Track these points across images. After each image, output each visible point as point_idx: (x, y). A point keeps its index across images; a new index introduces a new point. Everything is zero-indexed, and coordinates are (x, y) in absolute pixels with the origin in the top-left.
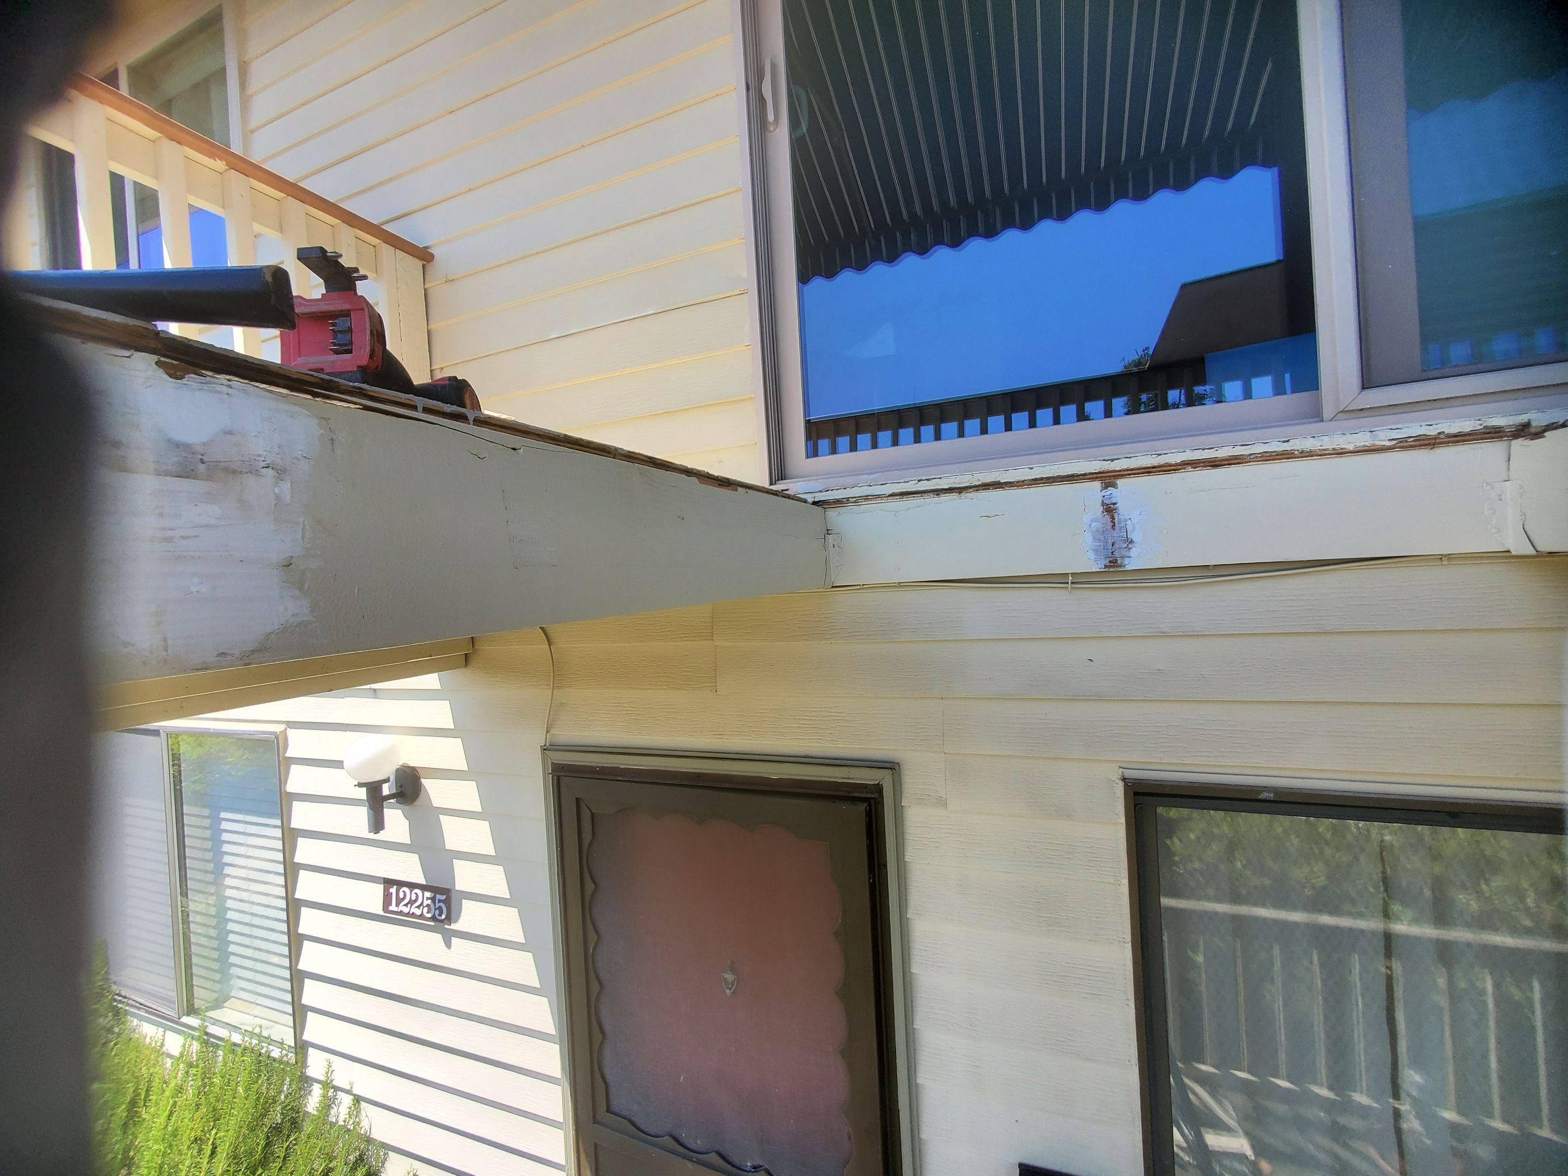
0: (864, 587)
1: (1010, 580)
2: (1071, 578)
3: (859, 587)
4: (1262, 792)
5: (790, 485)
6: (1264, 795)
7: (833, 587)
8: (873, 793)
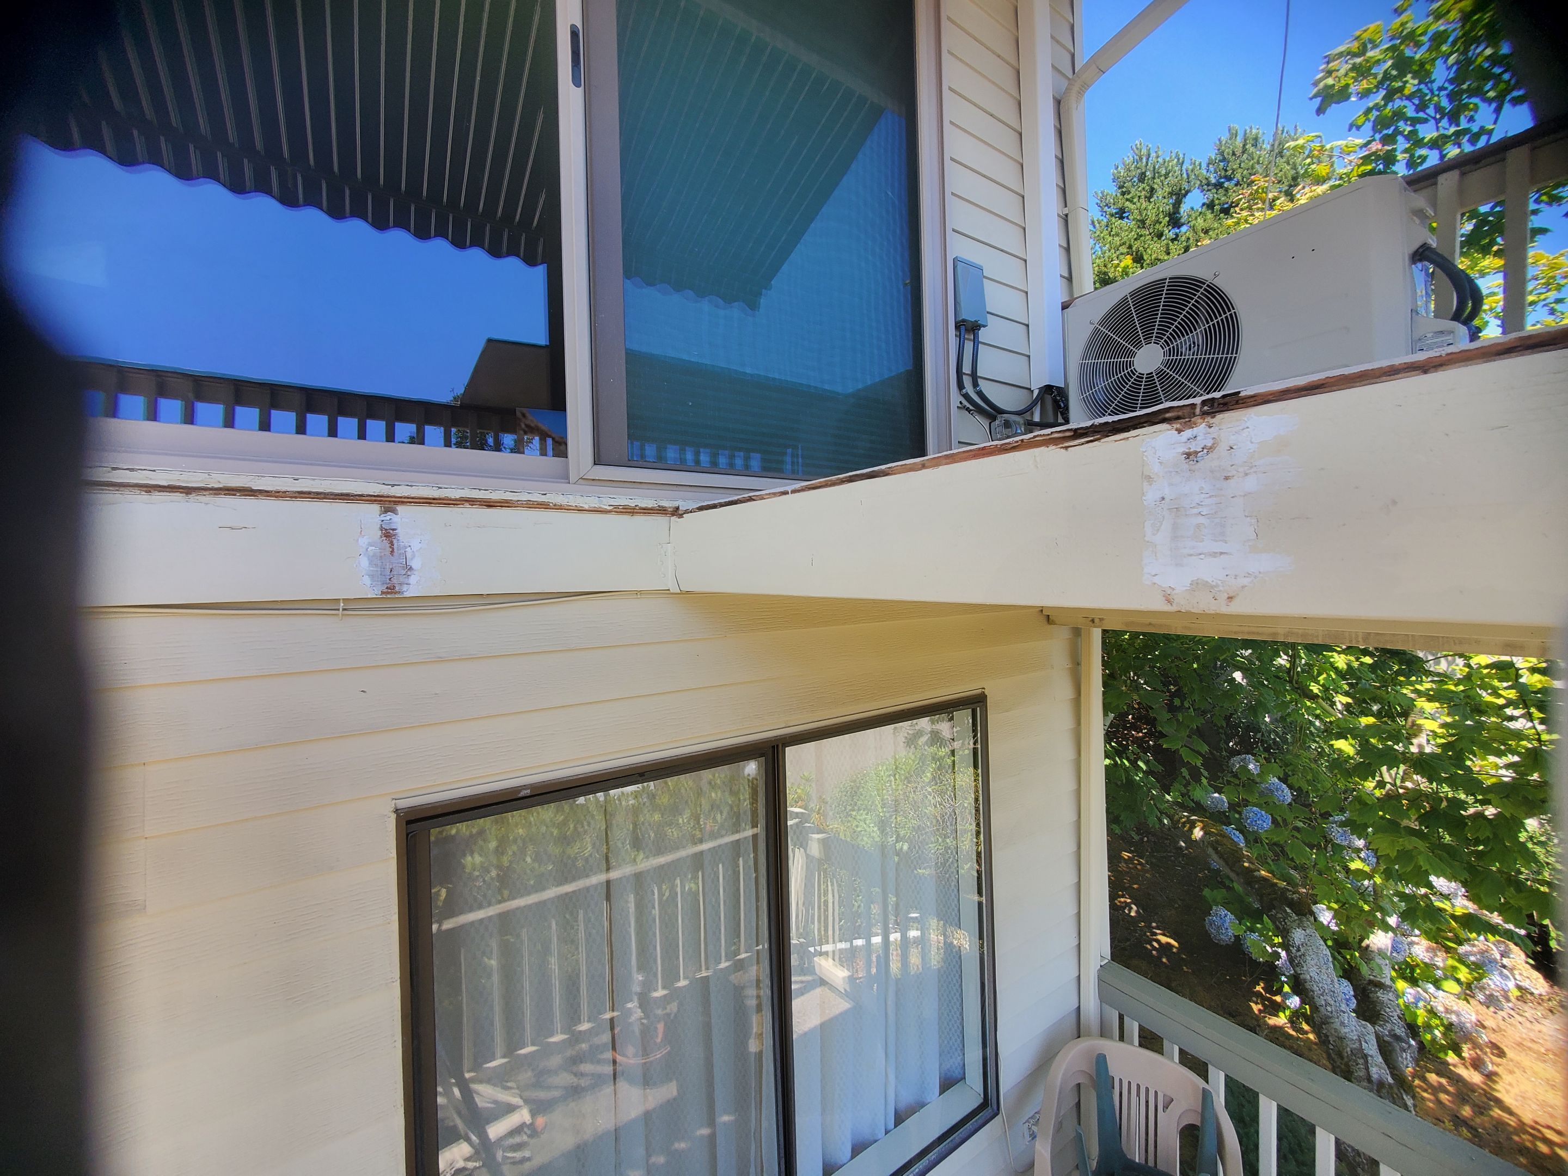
2: (342, 604)
4: (520, 791)
6: (524, 793)
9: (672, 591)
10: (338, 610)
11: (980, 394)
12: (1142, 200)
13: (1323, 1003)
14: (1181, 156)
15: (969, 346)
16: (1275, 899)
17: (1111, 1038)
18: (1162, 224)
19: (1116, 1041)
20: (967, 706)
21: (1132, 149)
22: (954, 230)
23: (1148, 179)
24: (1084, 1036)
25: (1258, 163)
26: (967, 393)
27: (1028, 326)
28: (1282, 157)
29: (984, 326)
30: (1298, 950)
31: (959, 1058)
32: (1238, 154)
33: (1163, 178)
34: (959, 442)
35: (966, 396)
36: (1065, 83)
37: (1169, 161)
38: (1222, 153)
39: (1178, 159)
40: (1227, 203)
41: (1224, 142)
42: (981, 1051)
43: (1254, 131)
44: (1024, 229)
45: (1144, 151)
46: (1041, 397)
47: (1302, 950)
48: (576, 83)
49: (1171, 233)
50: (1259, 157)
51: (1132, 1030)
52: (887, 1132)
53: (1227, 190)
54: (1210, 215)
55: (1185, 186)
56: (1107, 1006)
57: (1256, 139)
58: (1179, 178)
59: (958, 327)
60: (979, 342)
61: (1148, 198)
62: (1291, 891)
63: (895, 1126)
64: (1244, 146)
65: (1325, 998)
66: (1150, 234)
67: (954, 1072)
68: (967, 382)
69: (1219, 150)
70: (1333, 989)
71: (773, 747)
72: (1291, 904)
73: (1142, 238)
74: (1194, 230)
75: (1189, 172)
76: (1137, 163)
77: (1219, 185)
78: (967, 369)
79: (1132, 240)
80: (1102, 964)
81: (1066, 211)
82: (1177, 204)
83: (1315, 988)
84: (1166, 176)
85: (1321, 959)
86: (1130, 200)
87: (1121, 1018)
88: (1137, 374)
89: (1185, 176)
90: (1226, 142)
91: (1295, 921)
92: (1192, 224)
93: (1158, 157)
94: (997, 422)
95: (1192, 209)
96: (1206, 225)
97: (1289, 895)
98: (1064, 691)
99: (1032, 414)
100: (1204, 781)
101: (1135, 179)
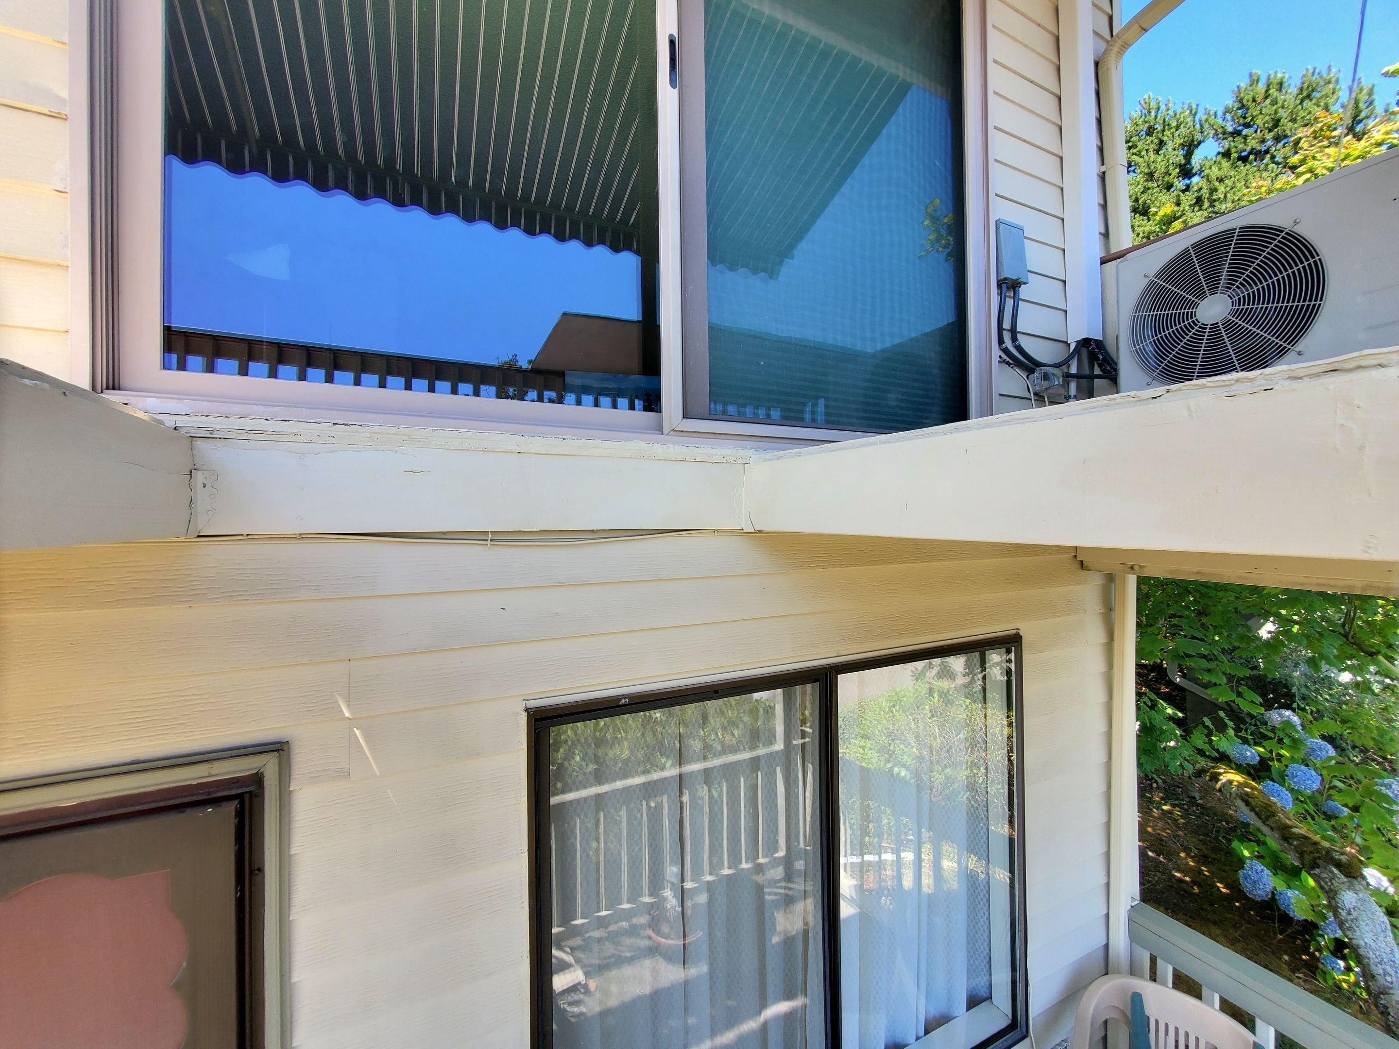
0: (249, 537)
1: (430, 536)
2: (490, 536)
3: (241, 537)
4: (621, 699)
5: (130, 398)
6: (623, 702)
7: (199, 536)
8: (247, 786)
9: (745, 530)
10: (487, 540)
11: (1019, 348)
12: (1151, 153)
13: (1381, 972)
14: (1194, 107)
15: (1009, 303)
16: (1319, 858)
17: (1141, 976)
18: (1172, 176)
19: (1147, 980)
20: (1001, 646)
21: (1140, 104)
22: (997, 195)
23: (1158, 132)
24: (1114, 973)
25: (1283, 107)
26: (1007, 348)
27: (1064, 282)
28: (1311, 100)
29: (1025, 283)
30: (1349, 913)
31: (985, 978)
32: (1259, 100)
33: (1173, 130)
34: (1000, 395)
35: (1006, 351)
36: (1103, 46)
37: (1181, 113)
38: (1241, 101)
39: (1191, 111)
40: (1245, 150)
41: (1243, 90)
42: (1010, 974)
43: (1279, 75)
44: (1062, 189)
45: (1153, 104)
46: (1077, 350)
47: (1354, 914)
48: (673, 83)
49: (1181, 183)
50: (1285, 101)
51: (1166, 973)
52: (917, 1039)
53: (1245, 137)
54: (1225, 164)
55: (1198, 136)
56: (1139, 948)
57: (1281, 84)
58: (1192, 129)
59: (999, 286)
60: (1019, 299)
61: (1157, 152)
62: (1338, 852)
63: (925, 1035)
64: (1267, 91)
65: (1384, 966)
66: (1158, 186)
67: (979, 990)
68: (1007, 337)
69: (1237, 97)
70: (1393, 959)
71: (826, 674)
72: (1339, 865)
73: (1150, 191)
74: (1208, 179)
75: (1203, 122)
76: (1146, 117)
77: (1237, 133)
78: (1007, 325)
79: (1139, 194)
80: (1133, 904)
81: (1103, 169)
82: (1188, 155)
83: (1371, 955)
84: (1177, 128)
85: (1377, 926)
86: (1138, 154)
87: (1153, 960)
88: (1200, 324)
89: (1198, 126)
90: (1246, 89)
91: (1343, 883)
92: (1205, 173)
93: (1168, 109)
94: (1036, 375)
95: (1206, 158)
96: (1220, 174)
97: (1337, 856)
98: (1096, 634)
99: (1069, 366)
100: (1231, 732)
101: (1142, 133)
